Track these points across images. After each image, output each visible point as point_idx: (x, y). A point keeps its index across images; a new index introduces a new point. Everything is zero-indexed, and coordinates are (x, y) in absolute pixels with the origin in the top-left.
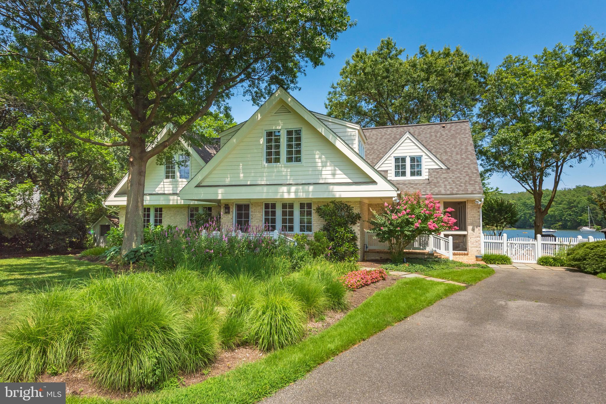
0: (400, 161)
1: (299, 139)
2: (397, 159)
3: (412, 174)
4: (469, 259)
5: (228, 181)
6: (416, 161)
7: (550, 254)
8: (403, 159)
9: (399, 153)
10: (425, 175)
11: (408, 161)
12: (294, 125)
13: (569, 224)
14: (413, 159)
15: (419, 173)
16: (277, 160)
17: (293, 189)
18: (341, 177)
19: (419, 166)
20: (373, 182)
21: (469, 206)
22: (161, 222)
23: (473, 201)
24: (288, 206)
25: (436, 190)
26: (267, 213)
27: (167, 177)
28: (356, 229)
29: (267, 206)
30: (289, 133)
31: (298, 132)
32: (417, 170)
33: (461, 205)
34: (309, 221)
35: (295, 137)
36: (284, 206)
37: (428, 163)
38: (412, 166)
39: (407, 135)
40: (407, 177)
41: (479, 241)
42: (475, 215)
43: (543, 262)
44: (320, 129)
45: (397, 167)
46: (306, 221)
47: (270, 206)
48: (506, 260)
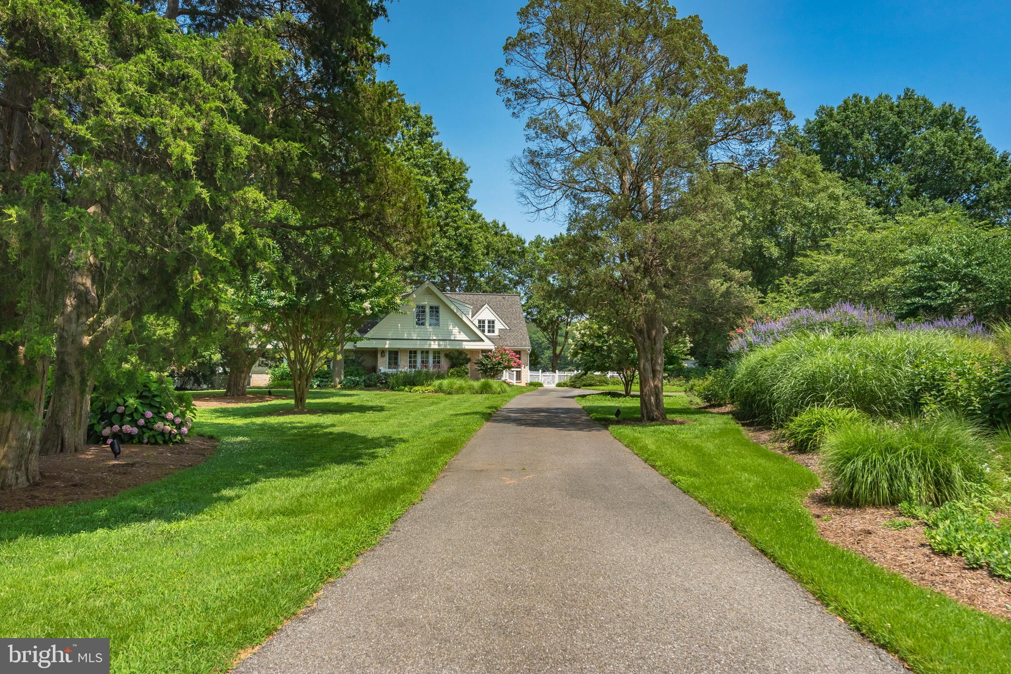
0: (482, 322)
1: (437, 312)
2: (480, 321)
3: (489, 331)
4: (523, 384)
5: (390, 336)
6: (492, 323)
7: (562, 381)
8: (484, 322)
9: (481, 317)
10: (497, 333)
11: (486, 322)
12: (435, 303)
14: (489, 322)
15: (493, 331)
16: (423, 324)
17: (436, 342)
18: (463, 336)
19: (493, 327)
20: (482, 340)
21: (522, 354)
23: (525, 351)
24: (425, 352)
25: (505, 343)
26: (410, 356)
28: (468, 366)
29: (411, 352)
30: (431, 307)
31: (437, 308)
32: (491, 329)
33: (518, 352)
34: (439, 362)
35: (435, 310)
36: (422, 352)
37: (499, 325)
38: (489, 327)
39: (486, 305)
40: (486, 333)
41: (527, 375)
42: (526, 359)
43: (559, 385)
44: (452, 307)
45: (480, 326)
46: (437, 362)
47: (413, 353)
48: (541, 385)
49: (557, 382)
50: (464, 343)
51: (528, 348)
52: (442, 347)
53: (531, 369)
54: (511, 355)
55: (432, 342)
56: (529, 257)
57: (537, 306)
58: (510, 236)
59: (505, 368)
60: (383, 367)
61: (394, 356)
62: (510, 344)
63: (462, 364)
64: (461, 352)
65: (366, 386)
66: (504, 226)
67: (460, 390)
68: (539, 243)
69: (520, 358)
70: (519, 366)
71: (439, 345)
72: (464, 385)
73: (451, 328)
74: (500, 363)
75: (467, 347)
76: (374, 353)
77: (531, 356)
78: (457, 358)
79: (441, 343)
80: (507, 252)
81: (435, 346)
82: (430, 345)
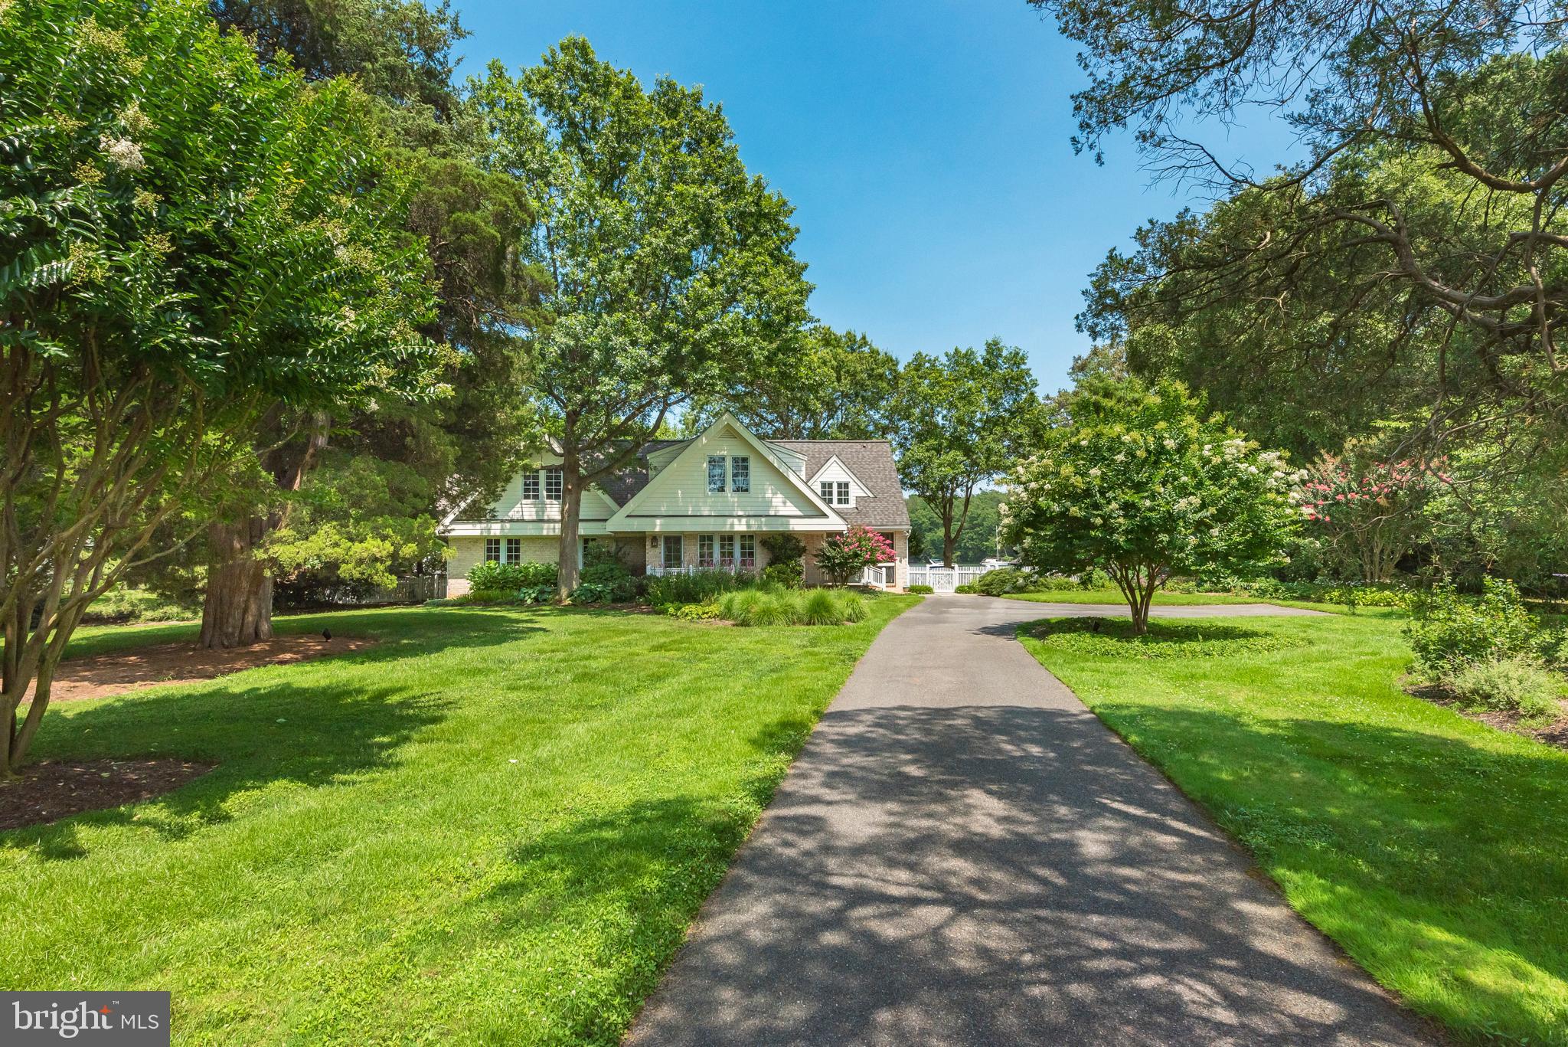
0: (827, 486)
1: (746, 468)
2: (823, 485)
3: (840, 501)
4: (898, 590)
5: (663, 510)
6: (844, 487)
7: (966, 583)
8: (830, 485)
9: (826, 478)
10: (852, 504)
11: (835, 486)
12: (741, 453)
13: (970, 553)
14: (840, 485)
15: (847, 501)
16: (723, 490)
17: (744, 520)
18: (791, 509)
19: (847, 493)
20: (824, 515)
21: (896, 537)
22: (517, 557)
23: (901, 532)
24: (728, 538)
25: (867, 520)
26: (702, 546)
27: (527, 497)
28: (802, 560)
29: (702, 538)
30: (735, 460)
31: (745, 461)
32: (844, 497)
33: (889, 536)
34: (751, 554)
35: (742, 466)
36: (723, 538)
37: (855, 491)
38: (839, 493)
39: (834, 458)
40: (835, 505)
41: (905, 573)
42: (902, 547)
43: (960, 590)
44: (771, 458)
45: (824, 493)
46: (748, 554)
47: (706, 539)
48: (929, 590)
49: (957, 584)
50: (792, 521)
51: (907, 528)
52: (754, 528)
53: (910, 563)
54: (875, 541)
55: (736, 521)
56: (904, 386)
57: (920, 461)
58: (874, 353)
59: (866, 563)
60: (655, 564)
61: (673, 543)
62: (876, 521)
63: (790, 558)
64: (789, 537)
65: (614, 601)
66: (864, 338)
67: (766, 617)
68: (920, 365)
69: (892, 546)
70: (891, 559)
71: (748, 525)
72: (775, 605)
73: (769, 495)
74: (856, 555)
75: (797, 528)
76: (640, 540)
77: (910, 541)
78: (780, 548)
79: (752, 521)
80: (870, 376)
81: (740, 526)
82: (732, 525)
